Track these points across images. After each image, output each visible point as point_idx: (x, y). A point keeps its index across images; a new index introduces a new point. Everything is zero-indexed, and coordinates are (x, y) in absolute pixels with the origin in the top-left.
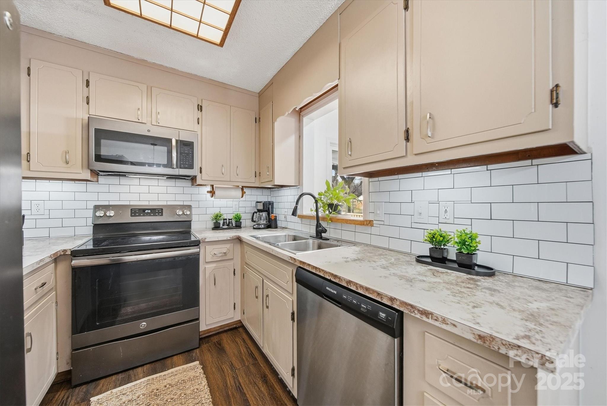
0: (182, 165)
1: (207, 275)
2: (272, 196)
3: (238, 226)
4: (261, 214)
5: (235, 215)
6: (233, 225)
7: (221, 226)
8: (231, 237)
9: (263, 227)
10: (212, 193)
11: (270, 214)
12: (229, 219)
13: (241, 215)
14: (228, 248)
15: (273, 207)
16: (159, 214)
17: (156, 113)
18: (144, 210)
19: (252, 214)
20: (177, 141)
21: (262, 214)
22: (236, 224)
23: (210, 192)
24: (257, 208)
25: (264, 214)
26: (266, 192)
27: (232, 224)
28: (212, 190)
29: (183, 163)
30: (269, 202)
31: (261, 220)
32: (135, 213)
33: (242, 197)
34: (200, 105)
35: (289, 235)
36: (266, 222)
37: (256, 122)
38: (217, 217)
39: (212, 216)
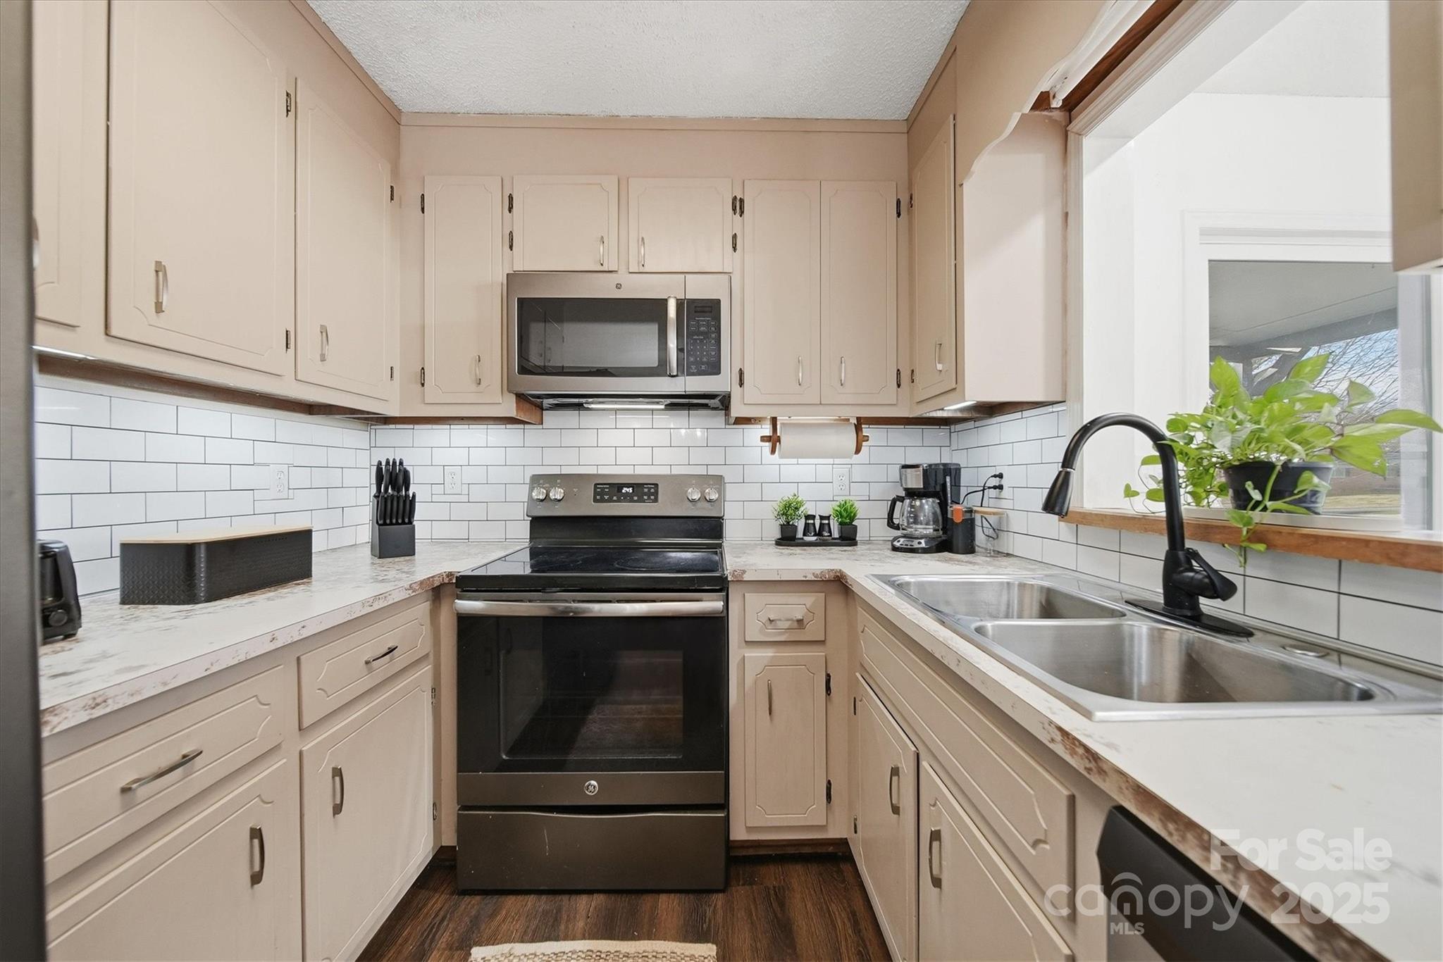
0: (693, 367)
1: (749, 681)
2: (954, 447)
3: (848, 538)
4: (918, 503)
5: (839, 506)
6: (831, 536)
7: (800, 534)
8: (818, 572)
9: (923, 545)
10: (773, 440)
11: (947, 505)
12: (820, 516)
13: (857, 504)
14: (808, 606)
15: (960, 483)
16: (649, 498)
17: (638, 240)
18: (620, 487)
19: (890, 502)
20: (680, 304)
21: (922, 506)
22: (841, 531)
23: (769, 439)
24: (905, 487)
25: (928, 506)
26: (932, 433)
27: (830, 532)
28: (771, 435)
29: (696, 359)
30: (945, 465)
31: (916, 522)
32: (602, 493)
33: (858, 451)
34: (738, 198)
35: (1022, 586)
36: (935, 530)
37: (899, 215)
38: (789, 509)
39: (777, 507)
